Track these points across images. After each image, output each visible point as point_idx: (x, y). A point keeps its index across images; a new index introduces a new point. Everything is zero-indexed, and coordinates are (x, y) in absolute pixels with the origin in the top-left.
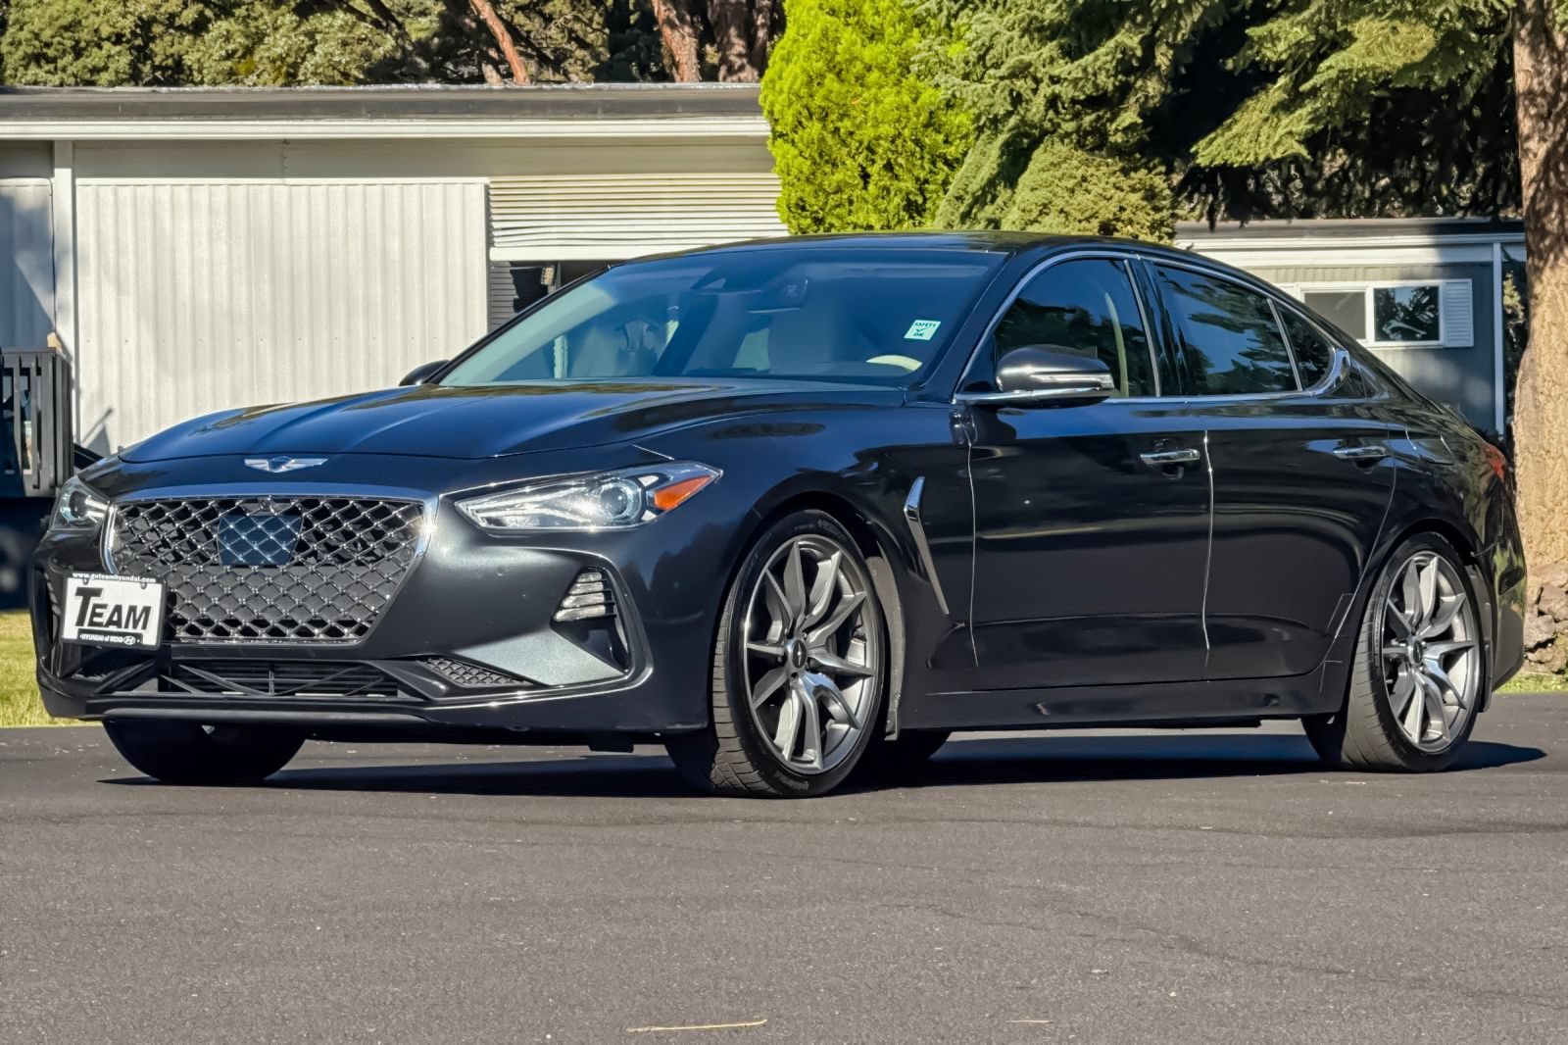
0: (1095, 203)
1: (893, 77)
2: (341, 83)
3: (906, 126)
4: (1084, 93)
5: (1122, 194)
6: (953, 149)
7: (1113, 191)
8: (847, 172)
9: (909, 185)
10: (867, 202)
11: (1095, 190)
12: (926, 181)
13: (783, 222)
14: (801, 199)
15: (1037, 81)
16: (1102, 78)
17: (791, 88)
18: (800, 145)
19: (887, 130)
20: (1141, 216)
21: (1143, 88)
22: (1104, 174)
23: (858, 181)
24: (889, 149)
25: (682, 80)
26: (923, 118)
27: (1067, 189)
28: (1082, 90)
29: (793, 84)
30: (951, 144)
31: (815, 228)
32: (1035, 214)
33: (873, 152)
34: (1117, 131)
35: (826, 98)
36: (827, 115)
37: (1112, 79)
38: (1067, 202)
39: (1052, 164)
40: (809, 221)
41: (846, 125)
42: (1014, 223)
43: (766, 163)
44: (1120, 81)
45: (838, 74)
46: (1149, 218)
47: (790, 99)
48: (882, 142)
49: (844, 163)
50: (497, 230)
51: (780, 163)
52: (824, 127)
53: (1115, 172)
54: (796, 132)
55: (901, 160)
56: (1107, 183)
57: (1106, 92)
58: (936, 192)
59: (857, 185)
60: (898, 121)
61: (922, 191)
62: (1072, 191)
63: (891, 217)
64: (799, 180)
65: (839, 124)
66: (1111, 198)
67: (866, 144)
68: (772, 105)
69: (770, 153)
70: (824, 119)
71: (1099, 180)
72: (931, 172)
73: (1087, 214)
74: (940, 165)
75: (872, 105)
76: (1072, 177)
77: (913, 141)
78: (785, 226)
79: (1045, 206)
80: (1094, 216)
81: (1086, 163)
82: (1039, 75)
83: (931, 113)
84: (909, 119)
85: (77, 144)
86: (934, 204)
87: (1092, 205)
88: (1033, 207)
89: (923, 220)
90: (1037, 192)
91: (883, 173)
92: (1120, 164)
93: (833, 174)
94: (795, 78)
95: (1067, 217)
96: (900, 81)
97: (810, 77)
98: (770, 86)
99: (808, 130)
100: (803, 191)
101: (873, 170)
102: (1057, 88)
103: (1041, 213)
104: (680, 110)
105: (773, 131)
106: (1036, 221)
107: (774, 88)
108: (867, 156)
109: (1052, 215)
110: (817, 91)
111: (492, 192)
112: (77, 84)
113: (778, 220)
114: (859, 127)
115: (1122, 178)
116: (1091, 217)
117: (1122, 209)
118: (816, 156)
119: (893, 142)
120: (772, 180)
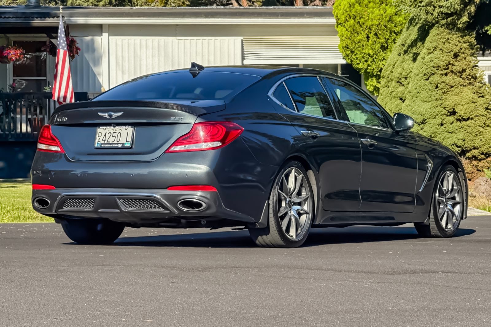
0: (452, 47)
1: (378, 5)
2: (182, 6)
3: (382, 21)
4: (451, 11)
5: (461, 44)
6: (397, 29)
7: (458, 43)
8: (362, 36)
9: (383, 41)
10: (368, 46)
11: (452, 43)
12: (388, 39)
13: (341, 52)
14: (347, 45)
15: (435, 7)
16: (456, 6)
17: (344, 8)
18: (347, 27)
19: (376, 22)
20: (467, 51)
21: (470, 9)
22: (455, 37)
23: (366, 39)
24: (376, 29)
25: (297, 5)
26: (388, 18)
27: (443, 42)
28: (450, 10)
29: (344, 7)
30: (396, 27)
31: (351, 54)
32: (432, 50)
33: (371, 30)
34: (460, 23)
35: (356, 12)
36: (355, 17)
37: (459, 6)
38: (443, 46)
39: (438, 34)
40: (349, 52)
41: (362, 20)
42: (425, 53)
43: (335, 33)
44: (462, 7)
45: (359, 4)
46: (470, 52)
47: (343, 12)
48: (374, 26)
49: (361, 33)
50: (246, 54)
51: (340, 33)
52: (355, 21)
53: (458, 37)
54: (345, 23)
55: (380, 32)
56: (456, 40)
57: (457, 10)
58: (391, 43)
59: (365, 40)
60: (379, 19)
61: (387, 42)
62: (444, 43)
63: (376, 51)
64: (346, 38)
65: (359, 20)
66: (457, 45)
67: (368, 27)
68: (337, 14)
69: (336, 30)
70: (354, 19)
71: (453, 39)
72: (390, 36)
73: (449, 51)
74: (393, 34)
75: (371, 14)
76: (444, 38)
77: (384, 26)
78: (341, 54)
79: (435, 48)
80: (452, 51)
81: (449, 34)
82: (435, 5)
83: (390, 17)
84: (383, 19)
85: (110, 26)
86: (391, 47)
87: (451, 47)
88: (431, 48)
89: (387, 52)
90: (433, 43)
91: (374, 36)
92: (460, 34)
93: (357, 37)
94: (345, 5)
95: (442, 52)
96: (380, 6)
97: (350, 5)
98: (336, 8)
99: (349, 22)
100: (347, 42)
101: (370, 35)
102: (442, 9)
103: (434, 50)
104: (305, 15)
105: (337, 22)
106: (432, 53)
107: (338, 8)
108: (369, 31)
109: (437, 51)
110: (352, 9)
111: (244, 42)
112: (92, 6)
113: (339, 52)
114: (366, 21)
115: (461, 39)
116: (451, 51)
117: (461, 49)
118: (352, 31)
119: (377, 26)
120: (337, 38)
